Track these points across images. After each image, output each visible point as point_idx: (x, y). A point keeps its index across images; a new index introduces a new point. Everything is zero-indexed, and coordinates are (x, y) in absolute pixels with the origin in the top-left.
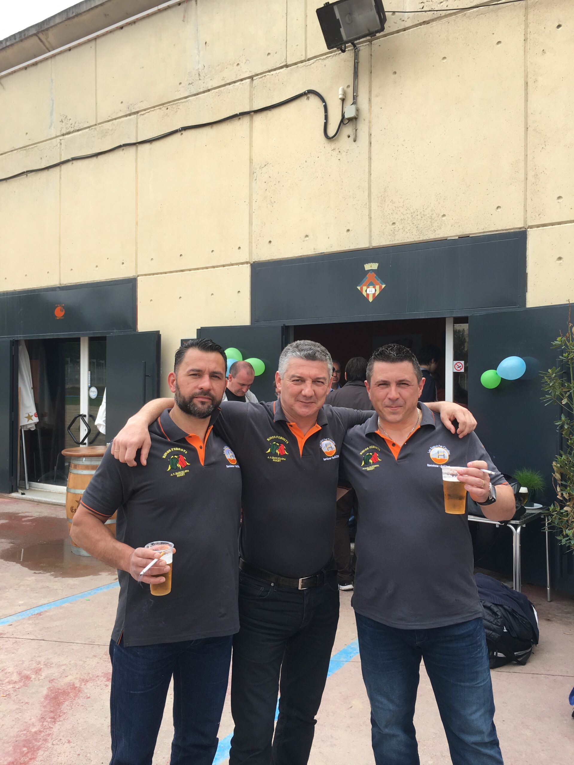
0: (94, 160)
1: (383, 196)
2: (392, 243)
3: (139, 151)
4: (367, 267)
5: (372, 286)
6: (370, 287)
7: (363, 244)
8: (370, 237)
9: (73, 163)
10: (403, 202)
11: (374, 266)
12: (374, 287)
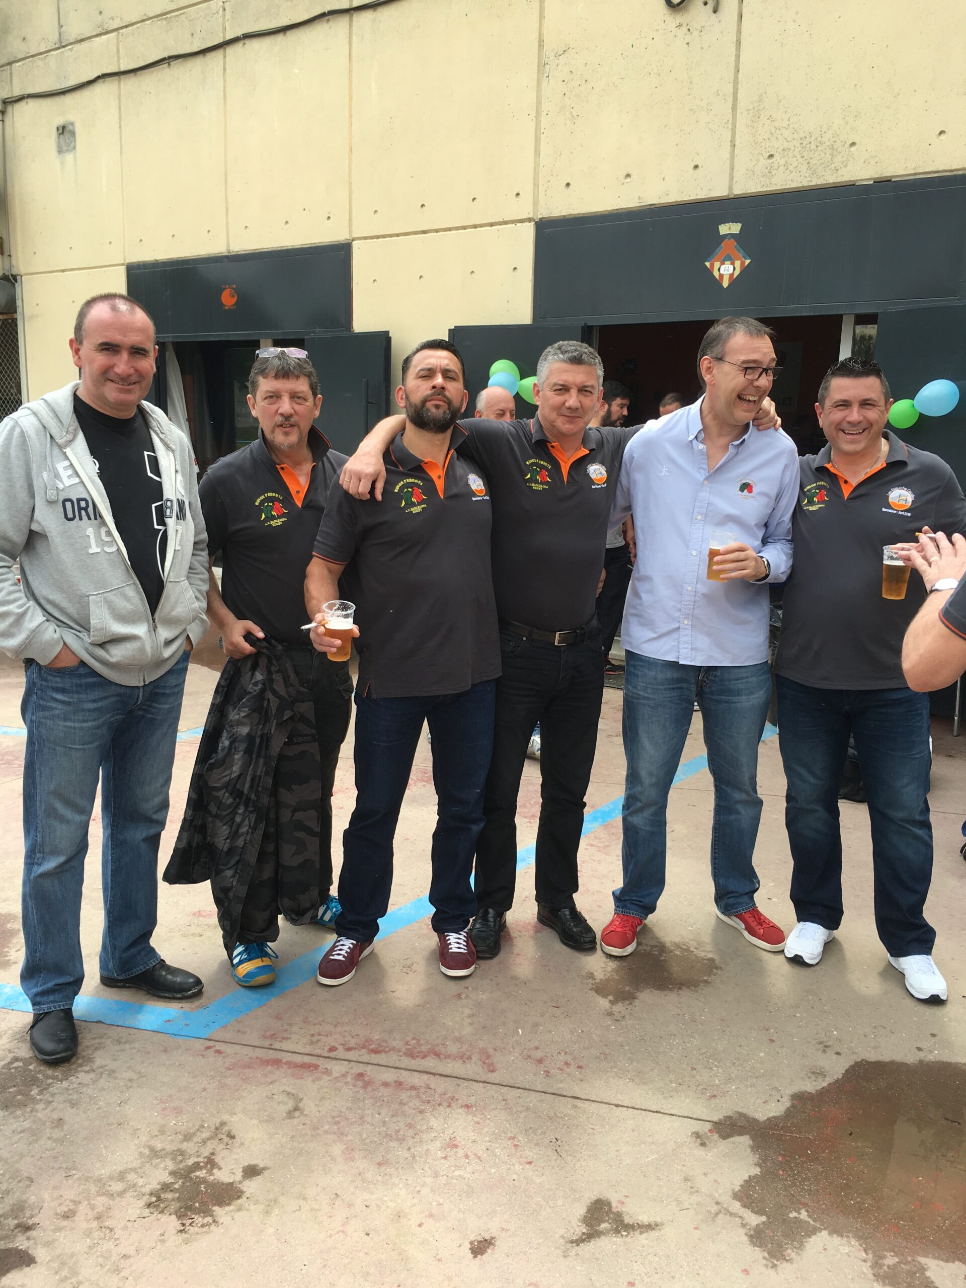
0: (280, 38)
1: (756, 109)
2: (765, 189)
3: (354, 23)
4: (724, 229)
5: (729, 262)
6: (726, 262)
7: (719, 191)
8: (732, 178)
9: (244, 44)
10: (789, 120)
11: (734, 228)
12: (733, 264)
